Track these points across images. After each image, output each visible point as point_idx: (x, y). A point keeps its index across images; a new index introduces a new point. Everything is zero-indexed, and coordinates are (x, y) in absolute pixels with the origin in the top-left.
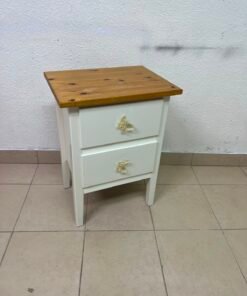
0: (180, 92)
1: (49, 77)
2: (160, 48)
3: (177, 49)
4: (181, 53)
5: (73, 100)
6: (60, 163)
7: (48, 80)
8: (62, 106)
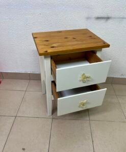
0: (108, 46)
1: (35, 36)
2: (98, 18)
3: (108, 18)
4: (110, 21)
5: (46, 51)
6: (41, 80)
7: (34, 38)
8: (40, 55)
